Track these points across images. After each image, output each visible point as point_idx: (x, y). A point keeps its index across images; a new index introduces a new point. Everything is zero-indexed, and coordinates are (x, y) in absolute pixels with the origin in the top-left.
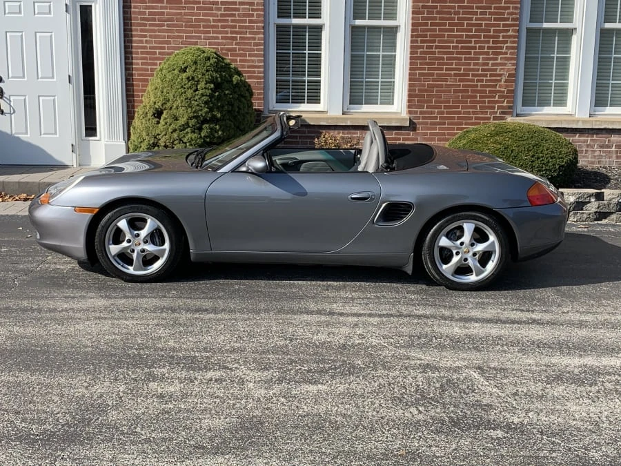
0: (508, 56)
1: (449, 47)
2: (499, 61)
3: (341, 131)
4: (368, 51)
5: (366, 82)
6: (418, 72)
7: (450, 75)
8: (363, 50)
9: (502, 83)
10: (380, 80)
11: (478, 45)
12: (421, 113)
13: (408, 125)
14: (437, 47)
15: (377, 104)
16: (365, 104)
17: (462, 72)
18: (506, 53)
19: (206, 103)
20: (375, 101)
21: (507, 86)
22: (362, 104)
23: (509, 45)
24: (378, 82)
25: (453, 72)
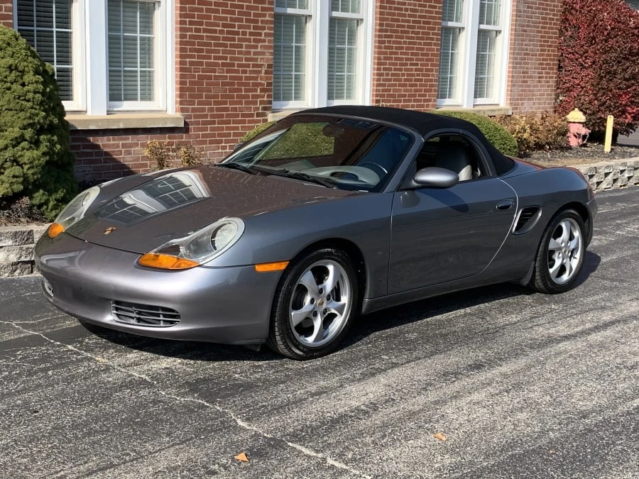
0: (267, 44)
1: (215, 31)
2: (259, 50)
3: (111, 137)
4: (125, 31)
5: (125, 71)
6: (188, 60)
7: (217, 65)
8: (119, 30)
9: (263, 75)
10: (139, 69)
11: (241, 30)
12: (194, 110)
13: (183, 126)
14: (205, 30)
15: (136, 99)
16: (125, 100)
17: (228, 61)
18: (264, 41)
19: (41, 104)
20: (134, 96)
21: (267, 78)
22: (120, 100)
23: (266, 31)
24: (136, 72)
25: (220, 62)
